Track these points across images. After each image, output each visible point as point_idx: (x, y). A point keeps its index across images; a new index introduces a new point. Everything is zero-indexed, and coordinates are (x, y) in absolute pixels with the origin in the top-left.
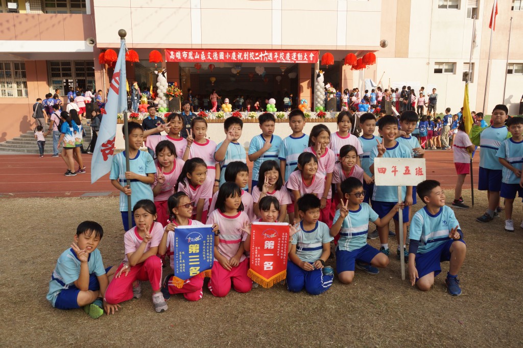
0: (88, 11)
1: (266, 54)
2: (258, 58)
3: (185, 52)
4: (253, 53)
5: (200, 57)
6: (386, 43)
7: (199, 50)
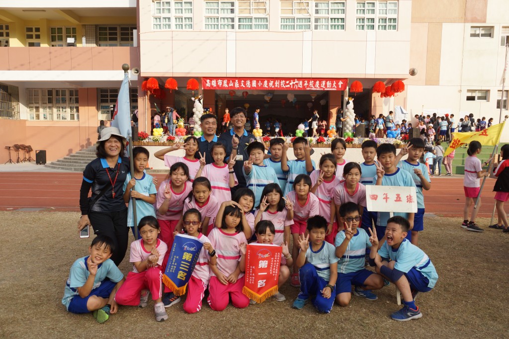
0: (135, 44)
1: (296, 82)
2: (289, 86)
3: (220, 80)
4: (284, 81)
5: (234, 85)
6: (416, 71)
7: (234, 79)
